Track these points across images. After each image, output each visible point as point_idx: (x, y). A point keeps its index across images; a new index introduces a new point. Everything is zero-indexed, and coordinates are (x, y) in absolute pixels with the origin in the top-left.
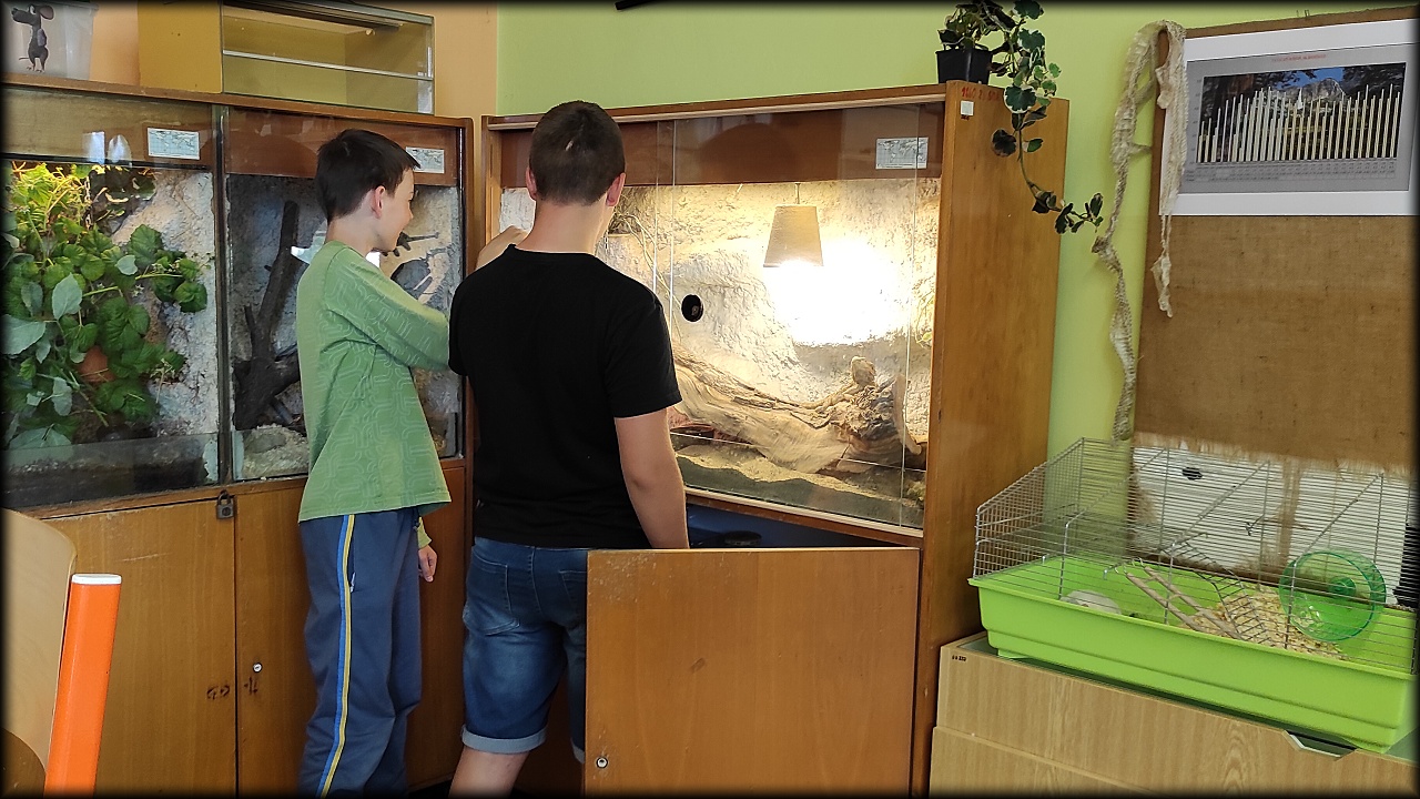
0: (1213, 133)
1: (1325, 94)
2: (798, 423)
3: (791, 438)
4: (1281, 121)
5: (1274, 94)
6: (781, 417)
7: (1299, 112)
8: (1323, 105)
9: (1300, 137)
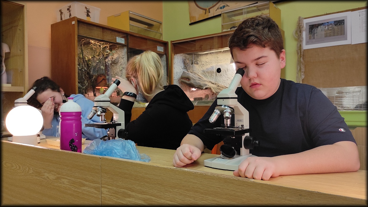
0: (311, 34)
1: (331, 26)
4: (323, 31)
5: (322, 27)
7: (327, 29)
8: (331, 28)
9: (327, 33)
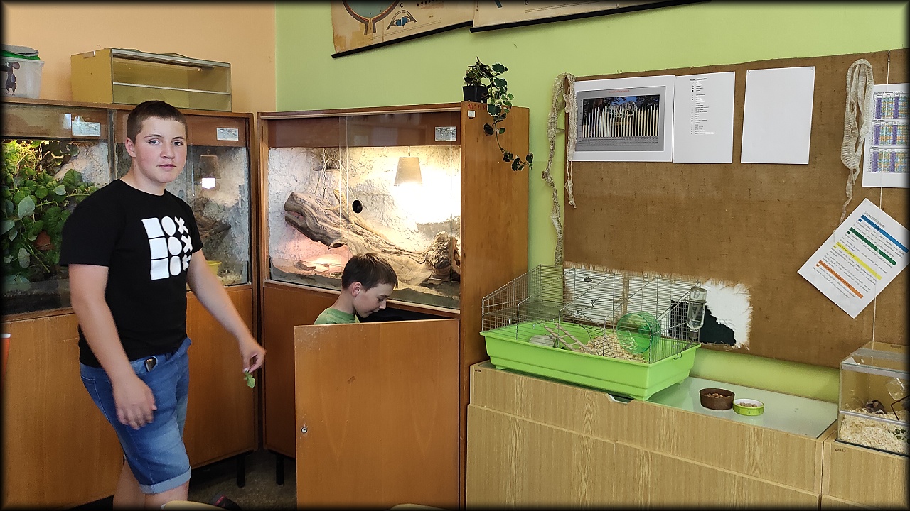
0: (588, 125)
1: (630, 108)
2: (412, 261)
3: (409, 269)
4: (614, 119)
5: (611, 107)
6: (405, 258)
7: (621, 115)
8: (629, 113)
9: (622, 126)
